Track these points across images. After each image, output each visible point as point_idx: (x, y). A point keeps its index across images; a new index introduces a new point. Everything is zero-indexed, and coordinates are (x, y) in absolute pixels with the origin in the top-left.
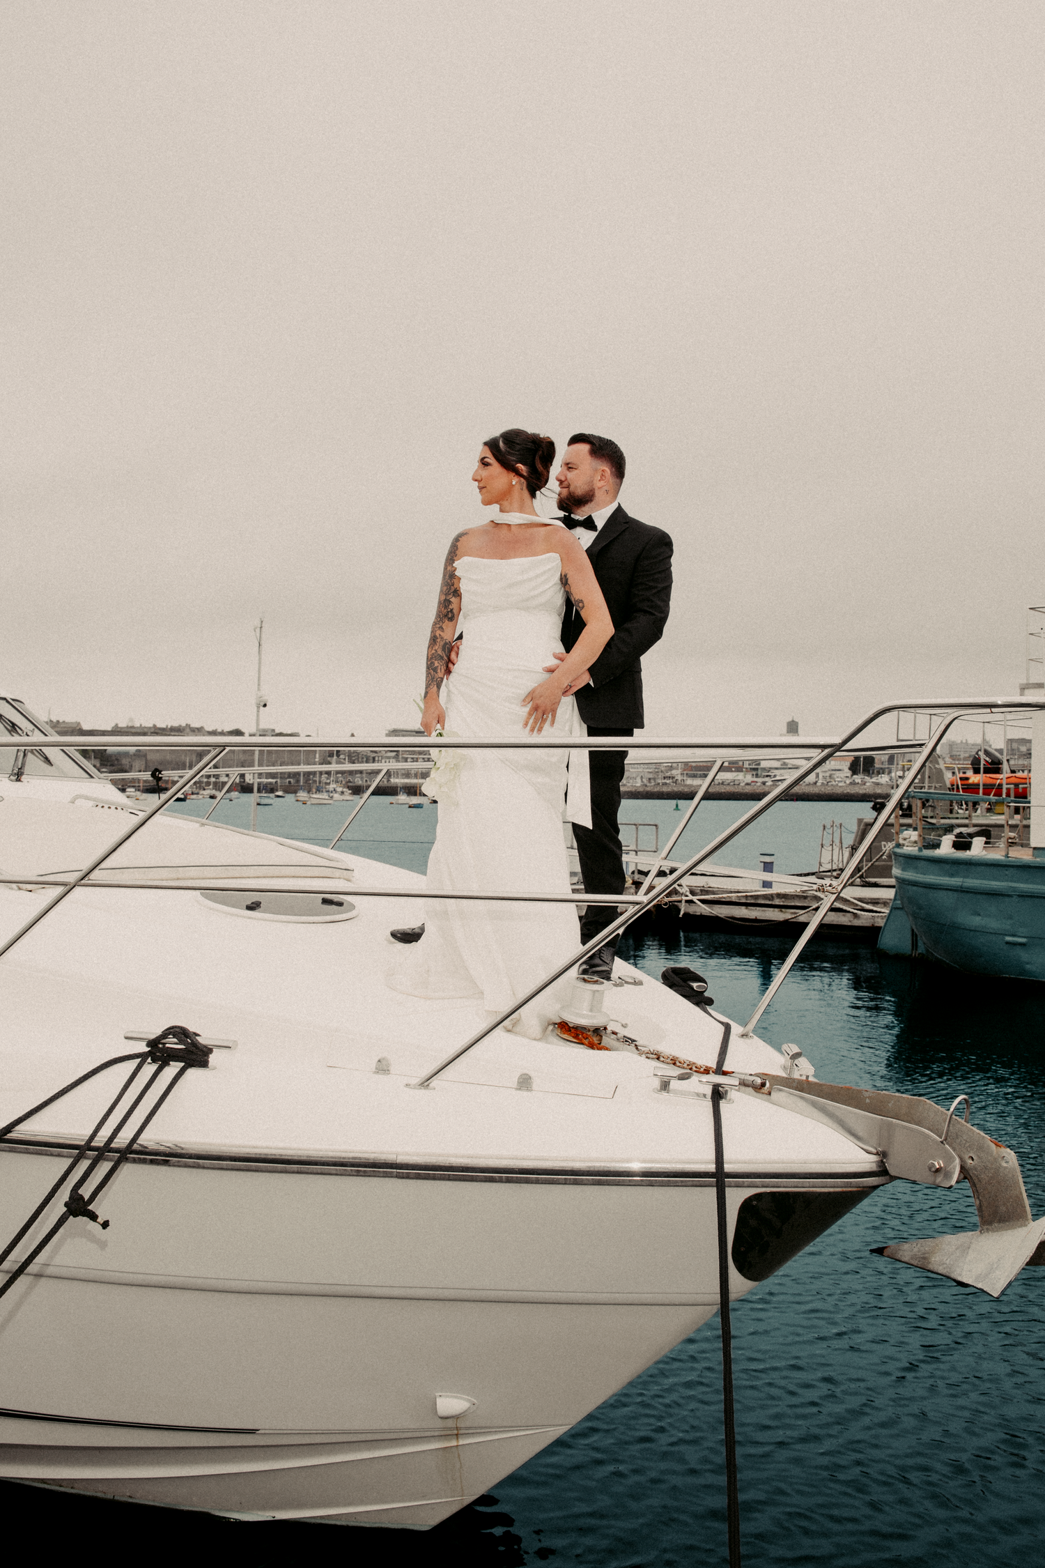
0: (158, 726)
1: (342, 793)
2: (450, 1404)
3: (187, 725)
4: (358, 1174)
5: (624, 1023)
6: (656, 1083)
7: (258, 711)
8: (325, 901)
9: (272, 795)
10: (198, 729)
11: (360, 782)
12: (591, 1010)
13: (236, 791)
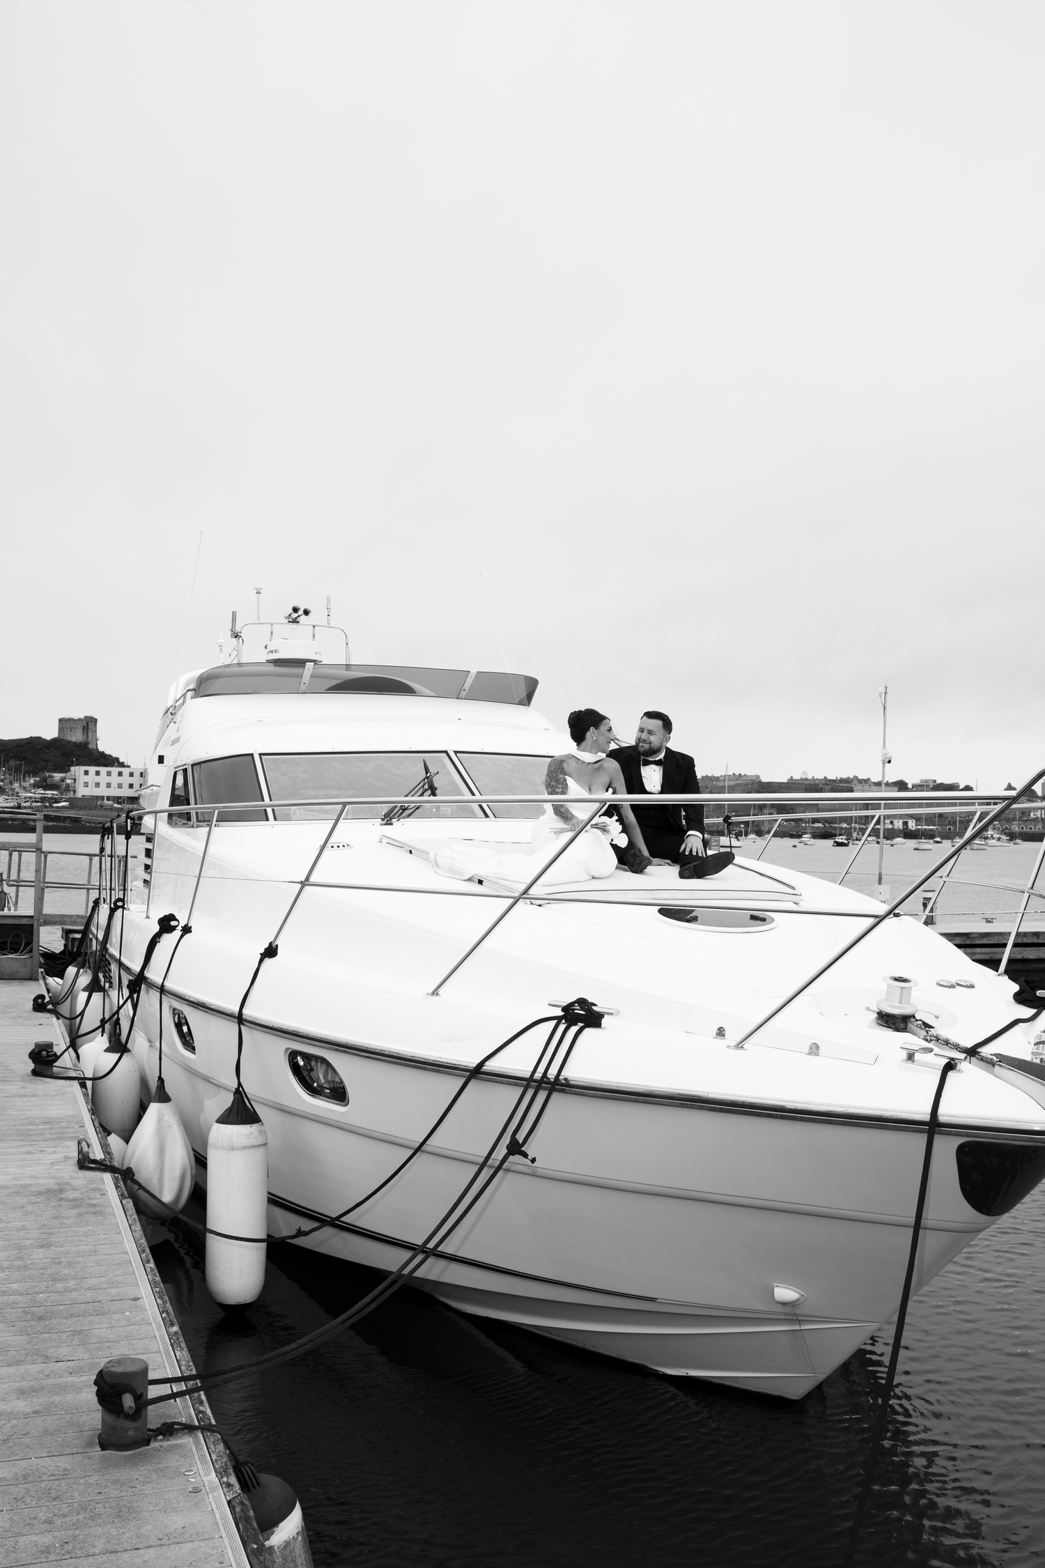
0: (829, 778)
1: (999, 839)
2: (784, 1293)
3: (855, 776)
4: (682, 1106)
5: (936, 1015)
6: (904, 1054)
7: (884, 767)
8: (753, 918)
9: (931, 841)
10: (864, 780)
11: (1017, 829)
12: (900, 1002)
13: (899, 837)
